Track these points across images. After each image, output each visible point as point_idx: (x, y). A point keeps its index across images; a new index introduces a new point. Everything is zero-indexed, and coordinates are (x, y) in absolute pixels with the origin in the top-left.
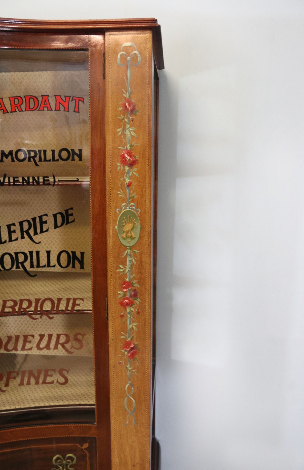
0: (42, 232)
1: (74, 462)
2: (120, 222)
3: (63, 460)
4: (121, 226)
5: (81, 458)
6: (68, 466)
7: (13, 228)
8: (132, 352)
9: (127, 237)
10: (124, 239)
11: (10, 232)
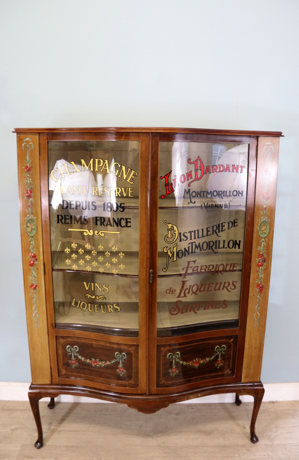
0: (222, 231)
1: (225, 349)
2: (260, 226)
3: (220, 348)
4: (260, 228)
5: (229, 347)
6: (222, 352)
7: (209, 229)
8: (260, 289)
9: (263, 233)
10: (261, 234)
11: (208, 231)
